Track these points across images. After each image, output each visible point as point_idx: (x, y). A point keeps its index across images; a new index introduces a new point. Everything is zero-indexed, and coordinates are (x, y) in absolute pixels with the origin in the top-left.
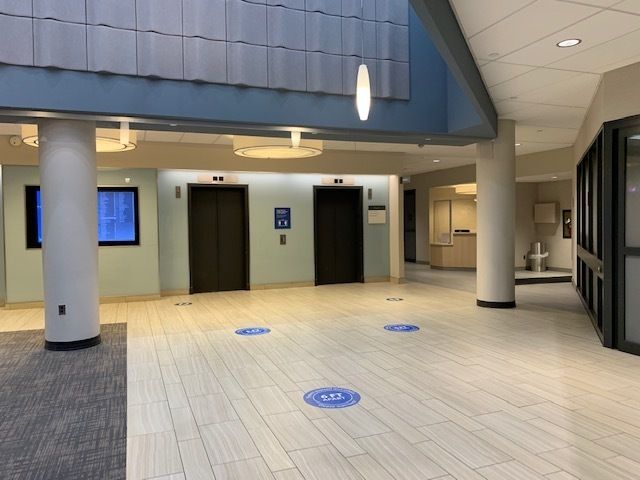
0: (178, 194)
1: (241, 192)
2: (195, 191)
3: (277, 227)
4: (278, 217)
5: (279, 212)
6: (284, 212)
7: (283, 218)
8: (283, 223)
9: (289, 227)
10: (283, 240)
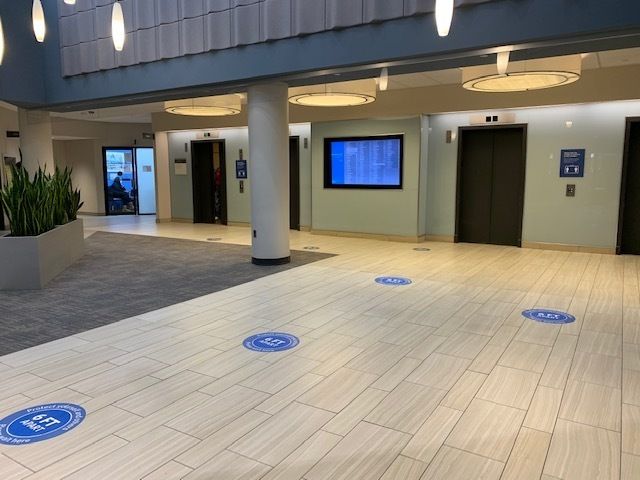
0: (449, 139)
1: (518, 132)
2: (466, 133)
3: (562, 174)
4: (566, 161)
5: (567, 154)
6: (575, 154)
7: (573, 163)
8: (572, 170)
9: (581, 174)
10: (570, 191)
